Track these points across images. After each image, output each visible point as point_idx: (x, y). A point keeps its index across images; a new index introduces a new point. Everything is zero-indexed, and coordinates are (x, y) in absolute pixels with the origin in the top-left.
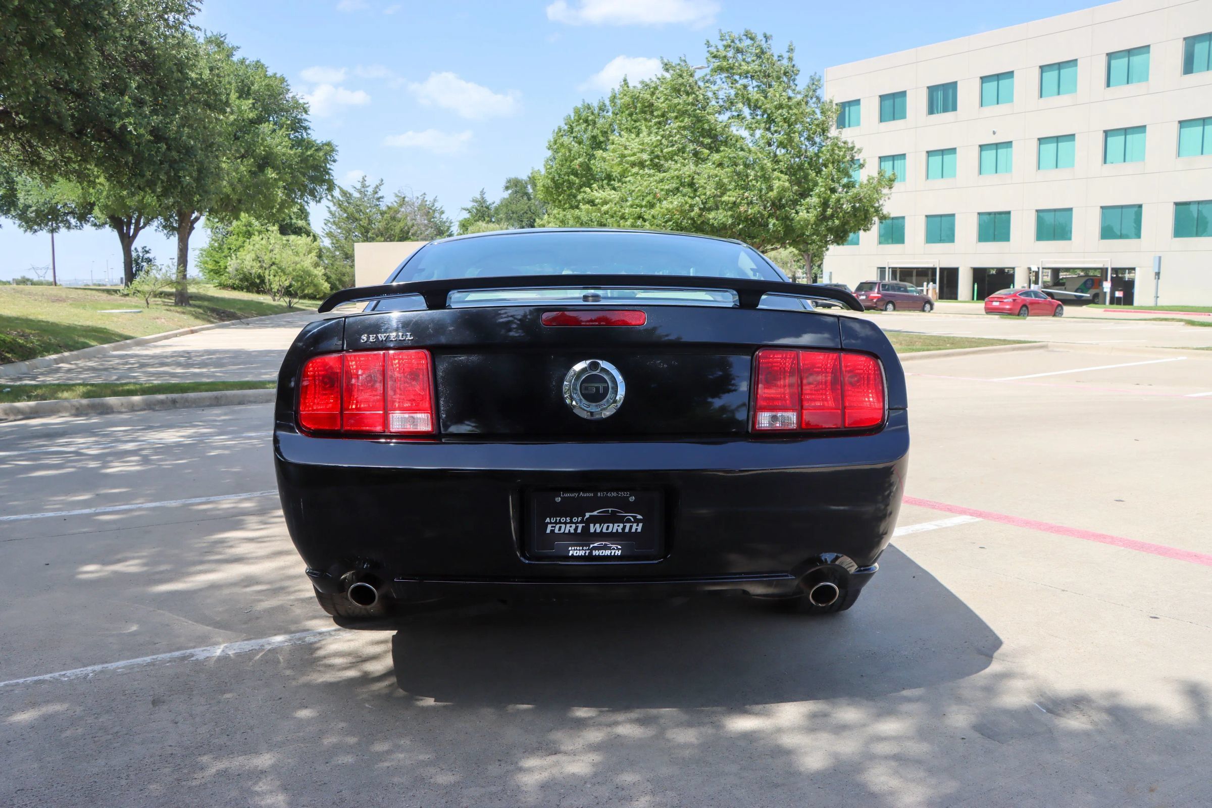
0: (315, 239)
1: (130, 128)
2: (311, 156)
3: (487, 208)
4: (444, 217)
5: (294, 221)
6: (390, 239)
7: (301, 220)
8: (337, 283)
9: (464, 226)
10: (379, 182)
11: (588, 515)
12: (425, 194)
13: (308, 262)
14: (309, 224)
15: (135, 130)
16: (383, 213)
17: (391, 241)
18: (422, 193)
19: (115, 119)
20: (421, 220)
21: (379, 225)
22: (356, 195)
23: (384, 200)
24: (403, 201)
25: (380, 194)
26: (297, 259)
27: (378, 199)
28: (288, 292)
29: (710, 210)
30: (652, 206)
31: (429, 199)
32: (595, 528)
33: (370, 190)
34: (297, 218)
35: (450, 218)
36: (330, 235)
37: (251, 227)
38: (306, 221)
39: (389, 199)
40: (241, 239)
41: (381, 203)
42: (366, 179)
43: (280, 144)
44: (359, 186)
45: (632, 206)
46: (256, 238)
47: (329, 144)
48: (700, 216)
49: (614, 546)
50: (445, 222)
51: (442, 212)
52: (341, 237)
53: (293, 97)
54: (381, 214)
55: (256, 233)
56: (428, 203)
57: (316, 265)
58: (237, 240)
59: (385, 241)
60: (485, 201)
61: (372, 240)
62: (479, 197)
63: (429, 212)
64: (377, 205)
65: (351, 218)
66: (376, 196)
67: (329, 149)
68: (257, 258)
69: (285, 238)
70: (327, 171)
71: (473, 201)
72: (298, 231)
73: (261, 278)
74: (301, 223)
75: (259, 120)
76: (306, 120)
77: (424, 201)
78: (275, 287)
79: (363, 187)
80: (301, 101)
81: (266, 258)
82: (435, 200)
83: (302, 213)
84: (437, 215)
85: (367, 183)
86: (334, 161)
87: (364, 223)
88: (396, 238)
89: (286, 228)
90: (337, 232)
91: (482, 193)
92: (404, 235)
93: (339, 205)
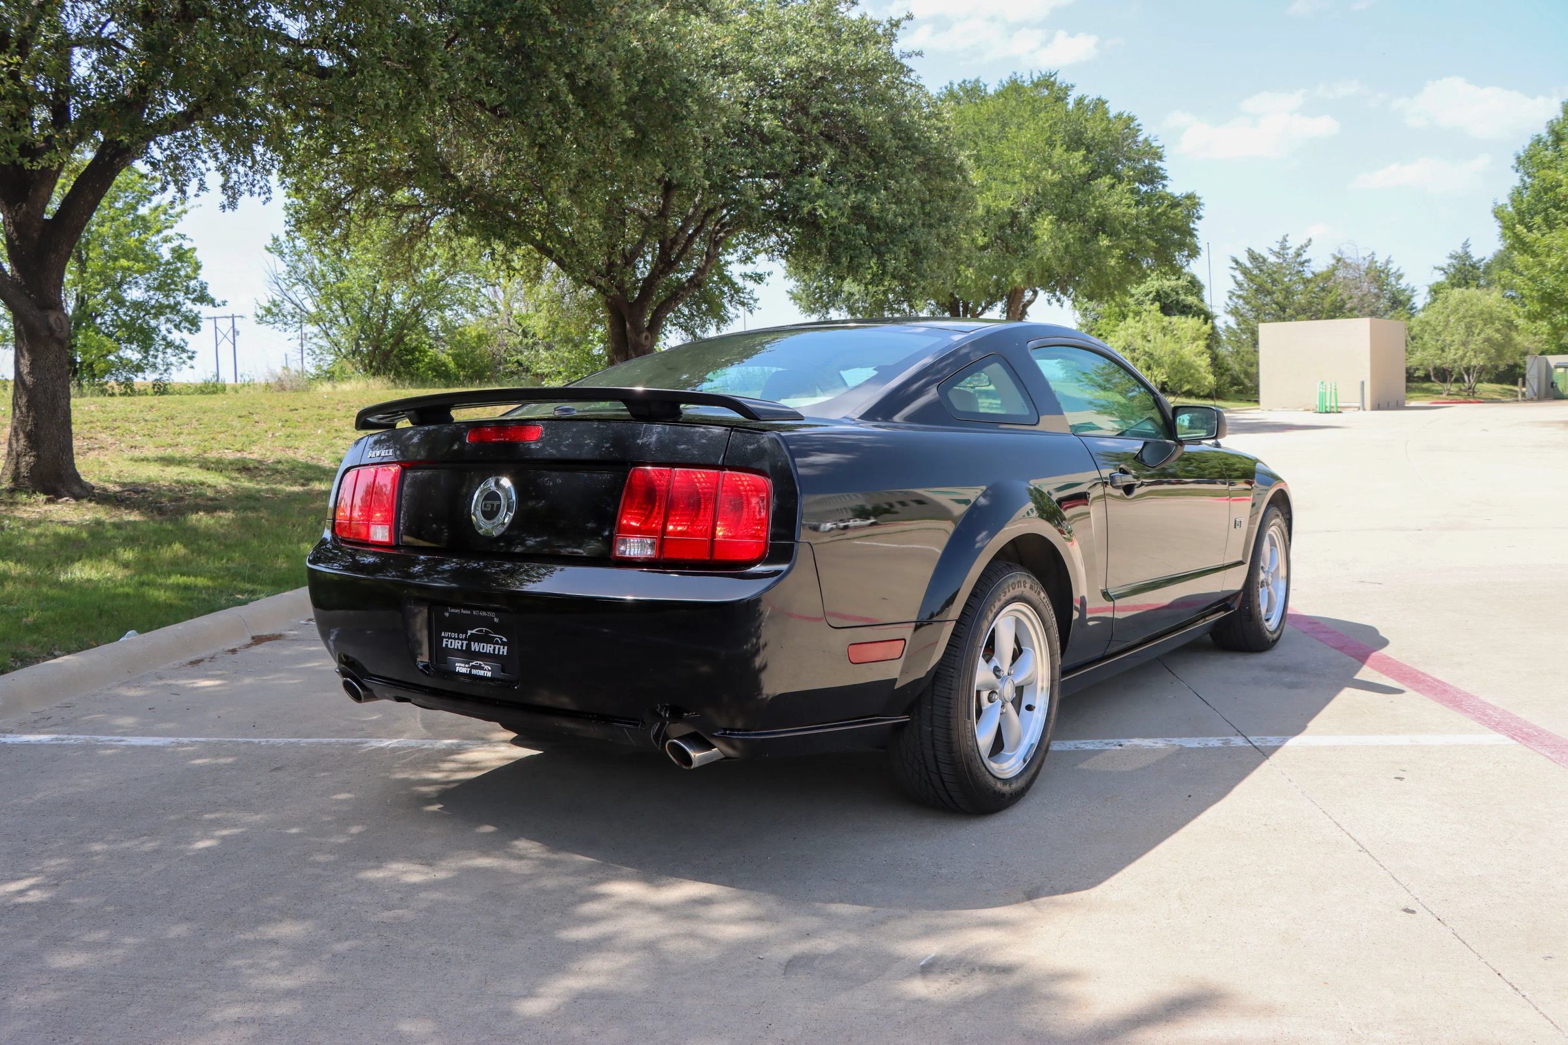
0: (1207, 317)
1: (820, 211)
2: (1164, 213)
3: (1473, 266)
4: (1403, 283)
5: (1182, 297)
6: (1316, 316)
7: (1192, 295)
8: (1242, 376)
9: (1435, 292)
10: (1306, 241)
11: (469, 632)
12: (1373, 254)
13: (1193, 350)
14: (1202, 301)
15: (827, 213)
16: (1307, 282)
17: (1317, 319)
18: (1370, 253)
19: (804, 203)
20: (1366, 288)
21: (1300, 299)
22: (1272, 259)
23: (1312, 264)
24: (1339, 262)
25: (1305, 257)
26: (1177, 347)
27: (1302, 264)
31: (1380, 260)
32: (475, 647)
33: (1291, 252)
34: (1185, 294)
35: (1412, 285)
36: (1235, 312)
37: (1125, 307)
38: (1198, 296)
39: (1319, 262)
40: (1113, 322)
41: (1305, 269)
42: (1288, 238)
43: (1118, 203)
44: (1276, 248)
46: (1130, 321)
47: (1190, 197)
49: (486, 667)
50: (1404, 290)
51: (1400, 277)
52: (1249, 315)
53: (1146, 140)
54: (1304, 283)
55: (1131, 315)
56: (1378, 264)
58: (1108, 324)
59: (1310, 318)
60: (1470, 257)
61: (1292, 318)
62: (1460, 251)
63: (1379, 276)
64: (1300, 271)
65: (1260, 290)
66: (1298, 260)
67: (1191, 204)
68: (1128, 348)
69: (1167, 319)
70: (1191, 233)
71: (1452, 257)
72: (1185, 310)
74: (1191, 300)
75: (1093, 175)
76: (1160, 168)
77: (1373, 262)
79: (1283, 249)
80: (1154, 144)
81: (1139, 344)
82: (1388, 262)
83: (1194, 287)
84: (1392, 280)
85: (1288, 245)
86: (1199, 218)
87: (1279, 297)
88: (1324, 316)
89: (1170, 306)
90: (1244, 308)
91: (1466, 245)
92: (1337, 311)
93: (1246, 272)
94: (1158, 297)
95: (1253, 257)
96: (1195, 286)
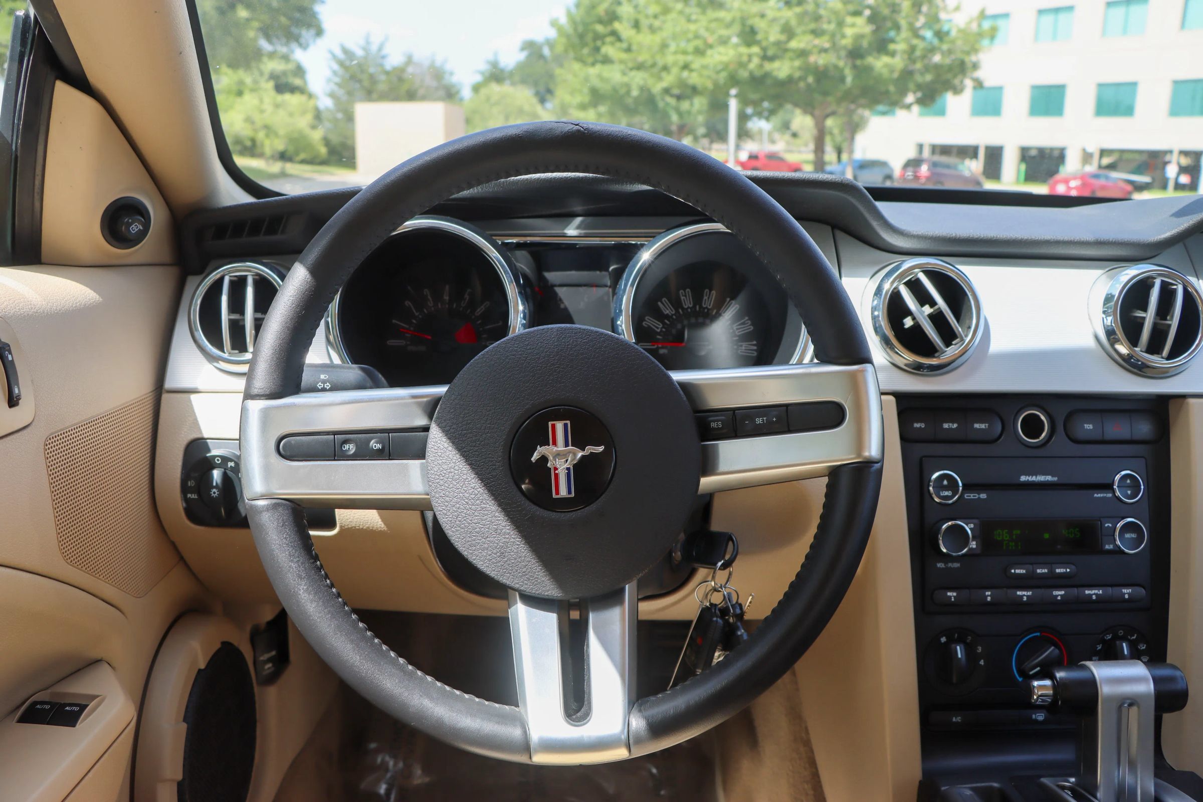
0: (311, 96)
3: (501, 70)
4: (454, 80)
5: (291, 78)
7: (298, 77)
9: (476, 88)
10: (385, 39)
13: (303, 123)
14: (305, 82)
16: (387, 73)
17: (397, 101)
18: (432, 55)
20: (430, 82)
21: (383, 86)
22: (359, 52)
23: (389, 59)
24: (409, 61)
25: (385, 52)
26: (291, 120)
27: (382, 58)
28: (283, 156)
29: (771, 59)
30: (699, 52)
31: (438, 63)
33: (374, 48)
34: (293, 76)
35: (460, 82)
36: (332, 95)
38: (302, 79)
39: (394, 59)
41: (385, 62)
42: (370, 36)
44: (362, 44)
45: (676, 53)
46: (248, 96)
48: (761, 66)
50: (455, 85)
51: (452, 74)
52: (345, 98)
55: (248, 91)
57: (314, 127)
60: (498, 64)
62: (492, 59)
63: (438, 74)
64: (381, 64)
65: (353, 78)
66: (379, 55)
68: (249, 120)
69: (279, 96)
71: (486, 63)
72: (293, 89)
73: (253, 141)
74: (297, 82)
77: (433, 62)
78: (268, 151)
79: (367, 45)
81: (257, 118)
84: (447, 77)
85: (371, 40)
87: (368, 83)
88: (402, 99)
89: (282, 87)
90: (340, 92)
91: (496, 54)
92: (411, 96)
93: (341, 64)
94: (273, 76)
95: (345, 51)
96: (299, 71)
